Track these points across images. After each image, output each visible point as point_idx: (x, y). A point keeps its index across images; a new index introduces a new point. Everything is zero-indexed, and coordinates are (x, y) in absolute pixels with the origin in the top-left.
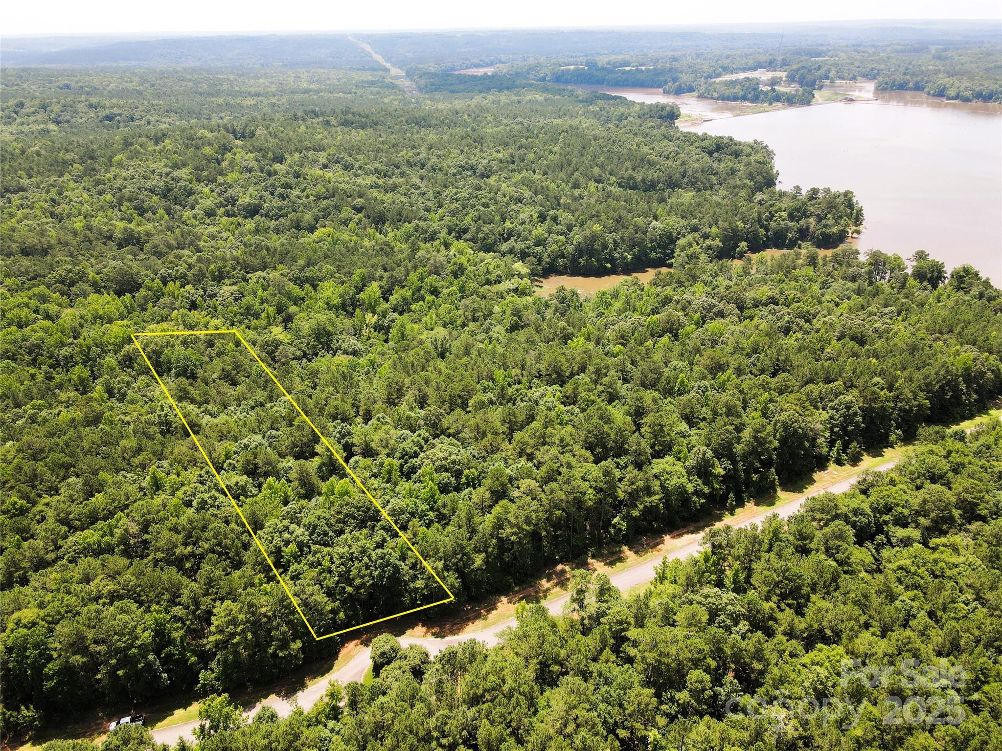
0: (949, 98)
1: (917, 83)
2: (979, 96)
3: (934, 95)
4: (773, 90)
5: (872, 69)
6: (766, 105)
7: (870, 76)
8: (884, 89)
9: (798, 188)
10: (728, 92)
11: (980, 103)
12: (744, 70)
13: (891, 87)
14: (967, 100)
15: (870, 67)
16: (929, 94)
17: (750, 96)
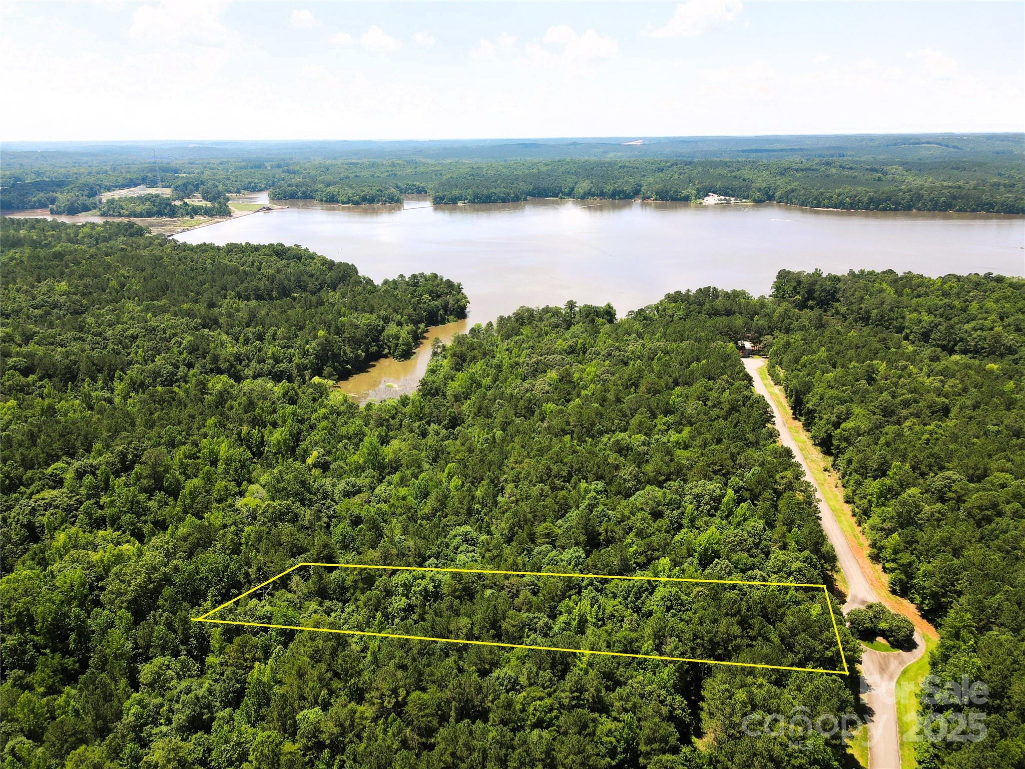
0: (343, 203)
1: (304, 193)
2: (363, 199)
3: (326, 201)
4: (186, 204)
5: (250, 183)
6: (188, 218)
7: (254, 189)
8: (279, 199)
9: (402, 276)
10: (139, 209)
11: (367, 205)
12: (122, 187)
13: (285, 197)
14: (357, 203)
15: (247, 181)
16: (321, 200)
17: (166, 211)
